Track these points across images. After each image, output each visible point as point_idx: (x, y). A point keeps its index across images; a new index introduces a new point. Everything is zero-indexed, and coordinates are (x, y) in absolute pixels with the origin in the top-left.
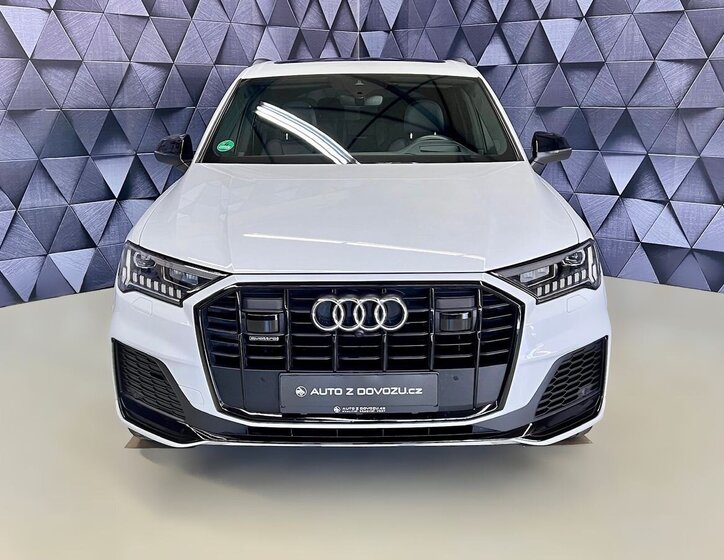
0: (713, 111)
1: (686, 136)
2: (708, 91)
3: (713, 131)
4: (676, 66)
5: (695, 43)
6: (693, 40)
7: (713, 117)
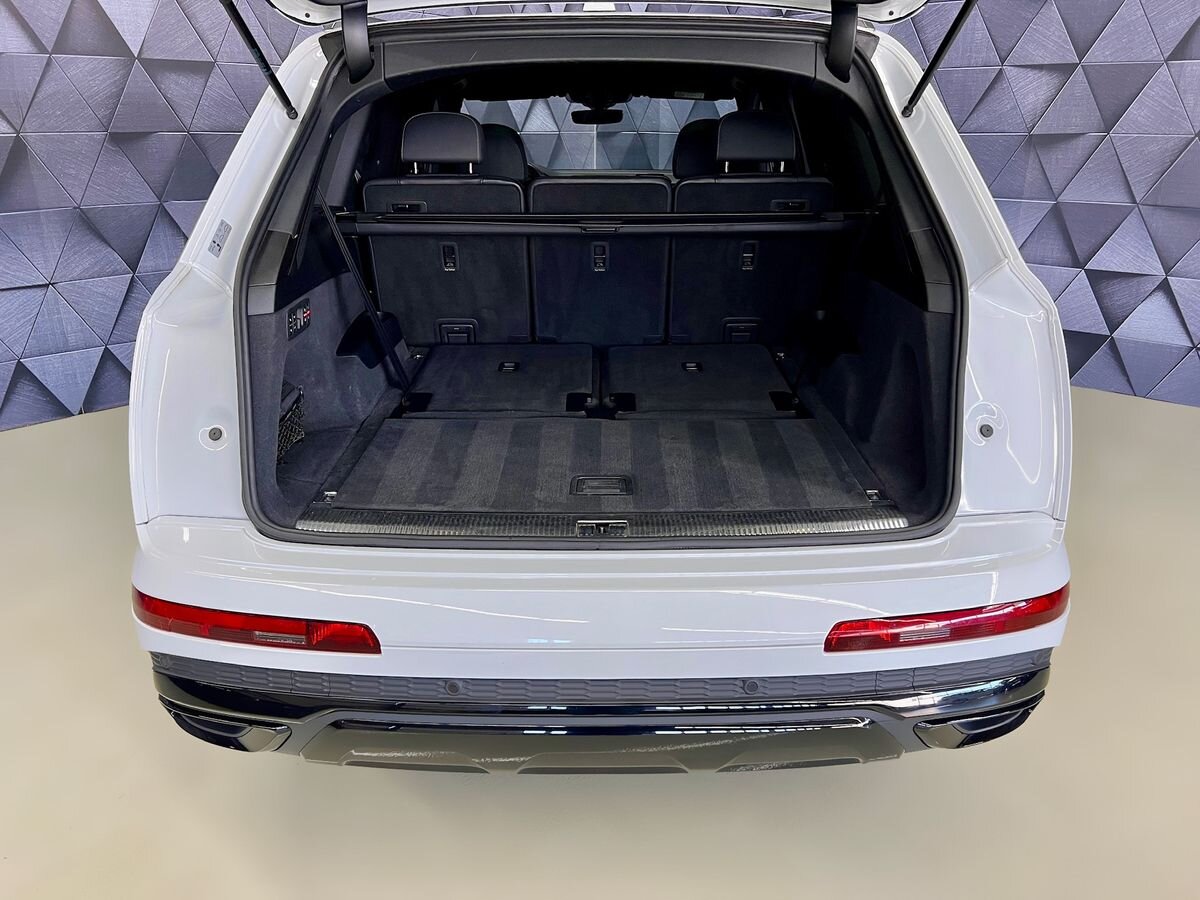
0: (1081, 138)
1: (1039, 173)
2: (1076, 110)
3: (1078, 167)
4: (1031, 73)
5: (1064, 40)
6: (1060, 37)
7: (1080, 147)
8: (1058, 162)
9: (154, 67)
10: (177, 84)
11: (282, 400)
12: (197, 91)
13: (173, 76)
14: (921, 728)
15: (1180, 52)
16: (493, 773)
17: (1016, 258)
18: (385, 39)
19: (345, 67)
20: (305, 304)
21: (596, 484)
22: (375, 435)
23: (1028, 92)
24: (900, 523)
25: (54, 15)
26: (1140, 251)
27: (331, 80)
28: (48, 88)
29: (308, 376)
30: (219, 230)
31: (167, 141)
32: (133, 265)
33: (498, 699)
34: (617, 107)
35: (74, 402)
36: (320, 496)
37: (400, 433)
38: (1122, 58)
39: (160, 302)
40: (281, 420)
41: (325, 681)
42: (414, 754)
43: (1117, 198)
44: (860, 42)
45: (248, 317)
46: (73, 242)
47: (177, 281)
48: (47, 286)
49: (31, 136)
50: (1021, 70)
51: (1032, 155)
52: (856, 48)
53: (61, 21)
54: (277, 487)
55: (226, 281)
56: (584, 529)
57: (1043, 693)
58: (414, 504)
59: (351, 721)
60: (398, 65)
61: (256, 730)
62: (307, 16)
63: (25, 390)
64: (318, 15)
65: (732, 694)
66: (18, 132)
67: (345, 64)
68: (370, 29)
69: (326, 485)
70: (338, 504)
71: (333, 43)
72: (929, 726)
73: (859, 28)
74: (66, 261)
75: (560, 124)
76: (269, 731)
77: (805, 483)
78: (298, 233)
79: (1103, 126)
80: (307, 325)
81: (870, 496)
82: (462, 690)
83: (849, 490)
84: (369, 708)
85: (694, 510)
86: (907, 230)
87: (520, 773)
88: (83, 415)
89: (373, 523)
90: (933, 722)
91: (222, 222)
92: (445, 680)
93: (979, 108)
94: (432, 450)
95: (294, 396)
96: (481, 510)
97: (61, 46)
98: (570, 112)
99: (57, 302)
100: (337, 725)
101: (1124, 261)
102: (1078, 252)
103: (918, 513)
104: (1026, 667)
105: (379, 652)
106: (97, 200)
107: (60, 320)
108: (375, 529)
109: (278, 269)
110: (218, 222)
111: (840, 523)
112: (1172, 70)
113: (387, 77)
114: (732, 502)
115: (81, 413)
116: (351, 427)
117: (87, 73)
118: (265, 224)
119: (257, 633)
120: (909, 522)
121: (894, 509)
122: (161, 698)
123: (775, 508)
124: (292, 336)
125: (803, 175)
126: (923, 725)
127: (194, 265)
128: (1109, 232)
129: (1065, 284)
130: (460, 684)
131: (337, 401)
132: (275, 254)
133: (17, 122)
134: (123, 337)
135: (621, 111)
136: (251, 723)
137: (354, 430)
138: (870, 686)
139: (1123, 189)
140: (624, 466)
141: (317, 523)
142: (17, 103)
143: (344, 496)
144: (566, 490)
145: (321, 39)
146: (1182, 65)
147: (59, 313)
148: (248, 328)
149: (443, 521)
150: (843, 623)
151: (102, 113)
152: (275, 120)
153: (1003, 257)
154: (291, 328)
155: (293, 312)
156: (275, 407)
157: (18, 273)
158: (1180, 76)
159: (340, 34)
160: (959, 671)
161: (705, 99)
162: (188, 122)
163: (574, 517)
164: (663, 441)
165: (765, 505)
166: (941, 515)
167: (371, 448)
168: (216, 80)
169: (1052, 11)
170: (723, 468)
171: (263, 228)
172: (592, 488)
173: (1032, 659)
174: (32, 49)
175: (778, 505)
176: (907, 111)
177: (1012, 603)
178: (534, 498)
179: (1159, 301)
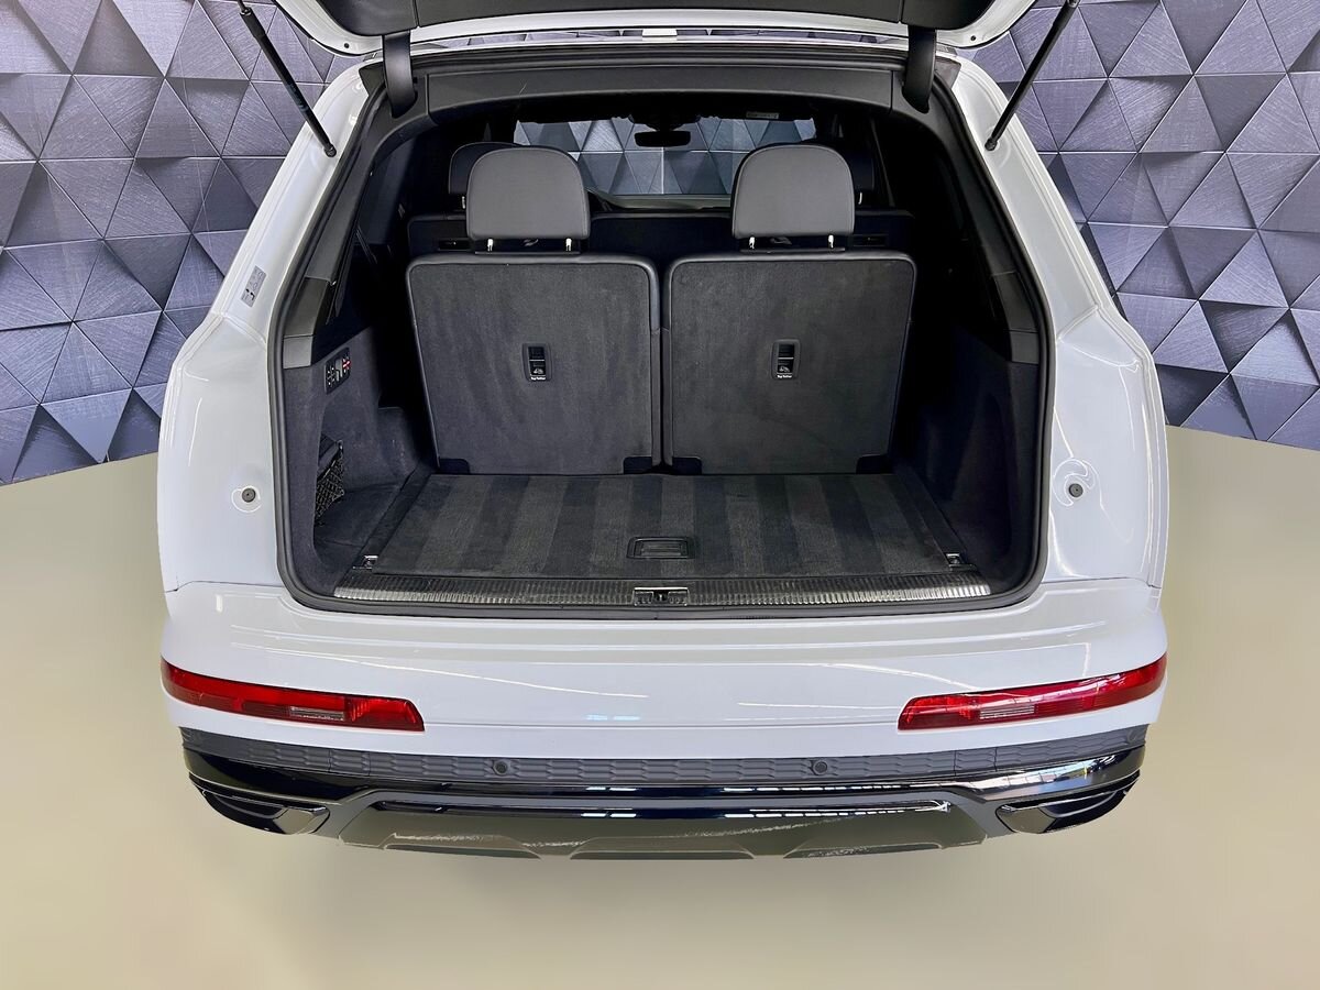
0: (1195, 157)
1: (1149, 196)
2: (1190, 126)
3: (1191, 188)
4: (1140, 86)
5: (1175, 50)
6: (1171, 46)
7: (1193, 167)
8: (1169, 184)
9: (184, 87)
10: (208, 104)
11: (320, 457)
12: (230, 112)
13: (205, 97)
14: (1004, 811)
15: (1303, 63)
16: (544, 857)
17: (1106, 304)
18: (430, 70)
19: (386, 100)
20: (346, 353)
21: (655, 546)
22: (419, 493)
23: (1136, 106)
24: (982, 590)
25: (75, 31)
26: (1260, 281)
27: (372, 114)
28: (71, 110)
29: (348, 430)
30: (253, 277)
31: (198, 167)
32: (162, 302)
33: (550, 778)
34: (684, 128)
35: (98, 449)
36: (360, 561)
37: (447, 490)
38: (1241, 69)
39: (190, 354)
40: (318, 480)
41: (364, 759)
42: (462, 838)
43: (1234, 222)
44: (940, 69)
45: (283, 371)
46: (97, 276)
47: (208, 332)
48: (69, 324)
49: (51, 163)
50: (1130, 82)
51: (1142, 175)
52: (935, 77)
53: (84, 37)
54: (314, 551)
55: (260, 332)
56: (640, 596)
57: (1138, 774)
58: (460, 569)
59: (394, 803)
60: (444, 98)
61: (291, 811)
62: (347, 46)
63: (45, 435)
64: (357, 45)
65: (798, 775)
66: (38, 159)
67: (386, 98)
68: (413, 59)
69: (367, 549)
70: (379, 570)
71: (374, 76)
72: (1013, 809)
73: (938, 54)
74: (90, 297)
75: (624, 143)
76: (306, 813)
77: (880, 545)
78: (336, 279)
79: (1218, 142)
80: (346, 376)
81: (950, 560)
82: (511, 770)
83: (928, 553)
84: (412, 788)
85: (758, 575)
86: (989, 272)
87: (573, 858)
88: (109, 464)
89: (417, 590)
90: (1017, 805)
91: (256, 269)
92: (493, 759)
93: (1084, 123)
94: (480, 509)
95: (334, 451)
96: (530, 575)
97: (84, 66)
98: (634, 134)
99: (80, 341)
100: (377, 806)
101: (1244, 292)
102: (1192, 282)
103: (1002, 579)
104: (1120, 744)
105: (422, 729)
106: (124, 229)
107: (84, 361)
108: (418, 596)
109: (315, 319)
110: (251, 270)
111: (917, 591)
112: (1295, 82)
113: (431, 110)
114: (801, 566)
115: (105, 461)
116: (394, 484)
117: (111, 93)
118: (301, 271)
119: (293, 708)
120: (991, 589)
121: (974, 574)
122: (192, 777)
123: (847, 574)
124: (330, 389)
125: (887, 208)
126: (1007, 808)
127: (227, 315)
128: (1226, 260)
129: (1177, 317)
130: (509, 763)
131: (379, 457)
132: (312, 303)
133: (37, 148)
134: (150, 378)
135: (689, 133)
136: (287, 804)
137: (397, 487)
138: (948, 766)
139: (1241, 213)
140: (685, 526)
141: (357, 590)
142: (36, 126)
143: (386, 560)
144: (623, 553)
145: (361, 71)
146: (1305, 77)
147: (83, 354)
148: (284, 383)
149: (491, 587)
150: (919, 699)
151: (128, 137)
152: (313, 158)
153: (1093, 303)
154: (330, 381)
155: (331, 364)
156: (313, 466)
157: (38, 311)
158: (1303, 89)
159: (382, 65)
160: (1043, 751)
161: (779, 120)
162: (220, 146)
163: (631, 583)
164: (728, 498)
165: (836, 570)
166: (1027, 580)
167: (415, 507)
168: (250, 98)
169: (1162, 18)
170: (792, 528)
171: (299, 276)
172: (651, 551)
173: (1125, 737)
174: (53, 68)
175: (849, 569)
176: (990, 144)
177: (1105, 677)
178: (589, 562)
179: (1282, 335)
